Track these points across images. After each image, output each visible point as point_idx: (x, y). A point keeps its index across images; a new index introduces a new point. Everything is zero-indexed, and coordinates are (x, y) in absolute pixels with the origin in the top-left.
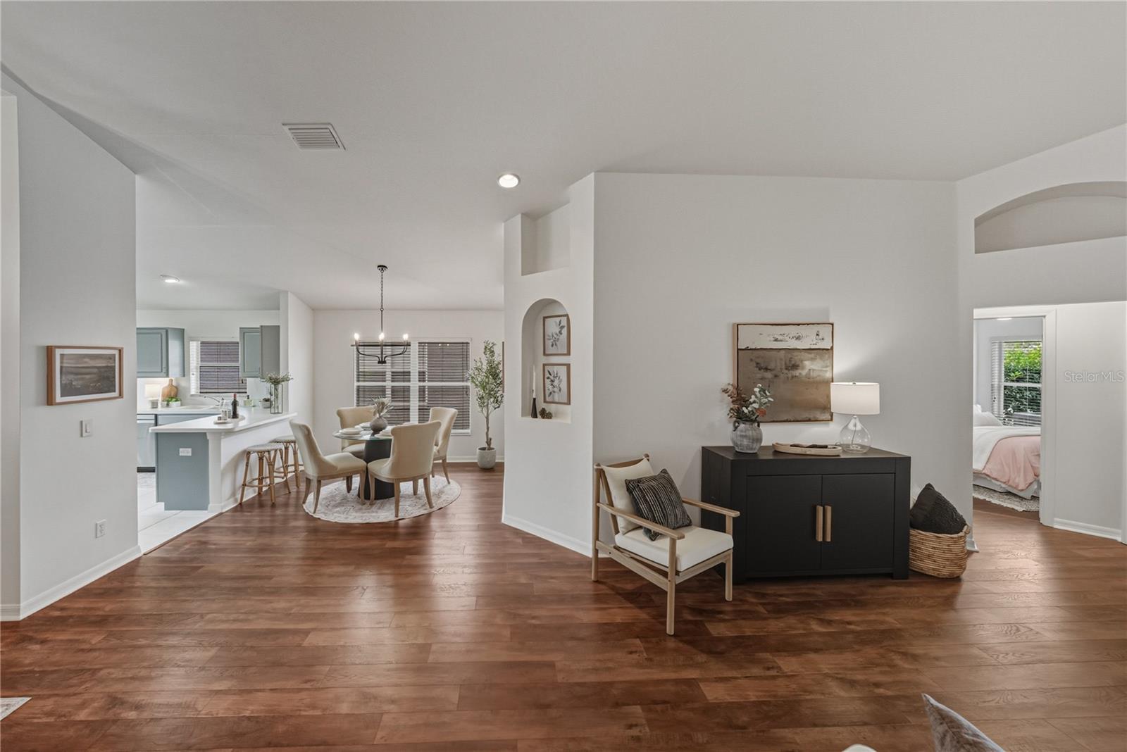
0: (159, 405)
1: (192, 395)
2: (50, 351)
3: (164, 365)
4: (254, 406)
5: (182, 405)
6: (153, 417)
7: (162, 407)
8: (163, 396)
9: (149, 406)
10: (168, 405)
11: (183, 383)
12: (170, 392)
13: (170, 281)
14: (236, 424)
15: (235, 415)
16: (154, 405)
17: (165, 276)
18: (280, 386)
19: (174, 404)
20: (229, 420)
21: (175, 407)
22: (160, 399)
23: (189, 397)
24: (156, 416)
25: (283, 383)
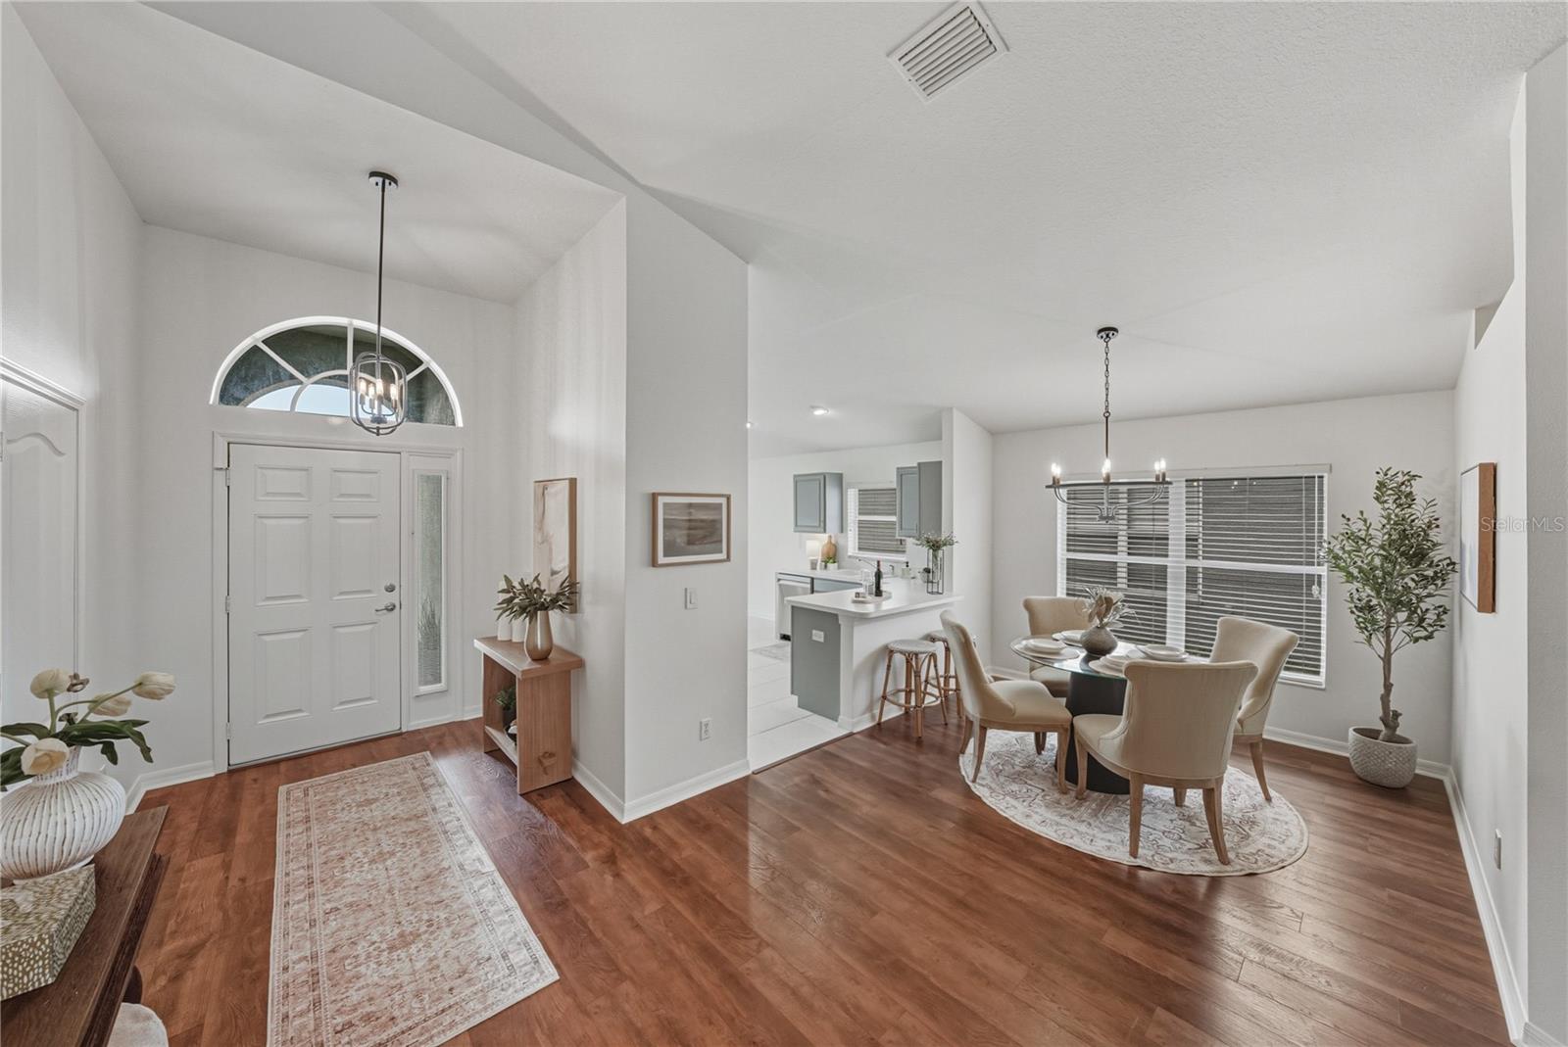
0: (818, 567)
1: (850, 557)
2: (654, 497)
3: (822, 519)
4: (913, 578)
5: (839, 568)
6: (809, 580)
7: (821, 569)
8: (823, 555)
9: (809, 566)
10: (826, 567)
11: (841, 542)
12: (828, 553)
13: (819, 412)
14: (878, 606)
15: (879, 593)
16: (814, 566)
17: (814, 407)
18: (940, 552)
19: (831, 566)
20: (869, 598)
21: (833, 572)
22: (820, 558)
23: (847, 559)
24: (813, 579)
25: (944, 548)
